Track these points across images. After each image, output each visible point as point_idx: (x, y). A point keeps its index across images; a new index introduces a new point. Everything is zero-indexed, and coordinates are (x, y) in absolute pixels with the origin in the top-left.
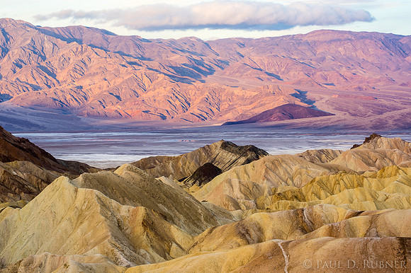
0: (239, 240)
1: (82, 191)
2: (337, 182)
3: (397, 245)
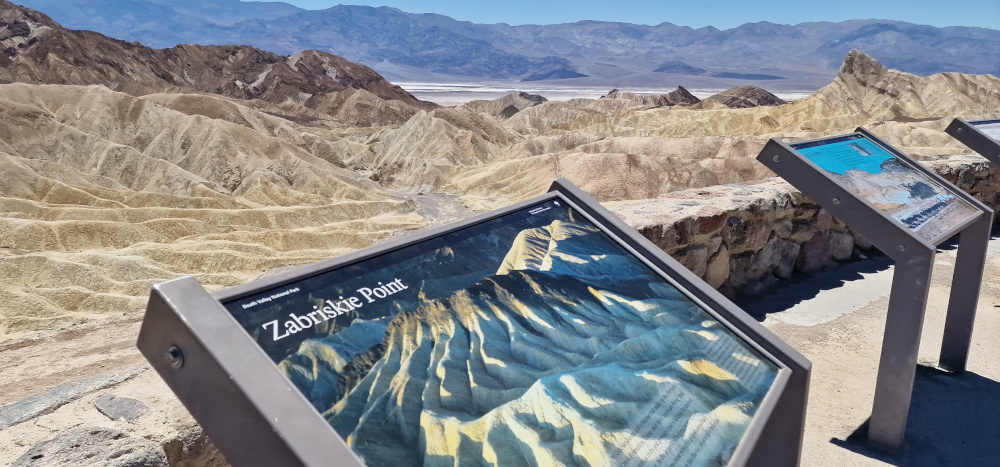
0: (528, 152)
1: (435, 120)
2: (590, 119)
3: (625, 159)
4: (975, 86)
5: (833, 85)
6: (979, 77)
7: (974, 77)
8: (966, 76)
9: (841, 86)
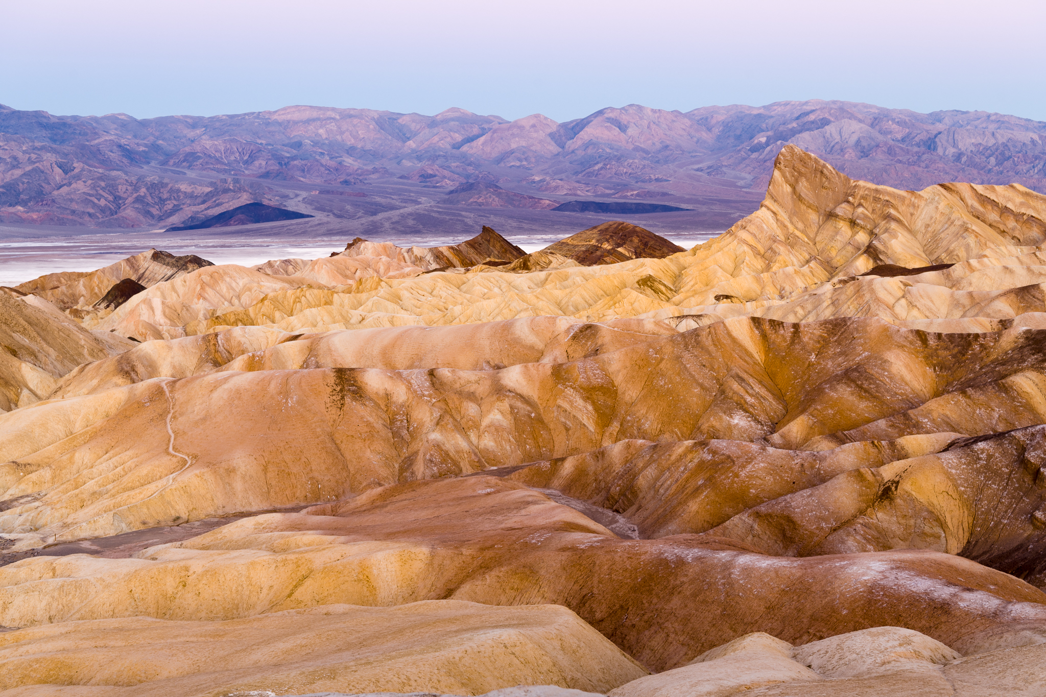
0: (119, 380)
2: (297, 300)
3: (332, 378)
4: (994, 203)
5: (762, 213)
6: (999, 188)
7: (994, 190)
8: (980, 188)
9: (774, 213)
